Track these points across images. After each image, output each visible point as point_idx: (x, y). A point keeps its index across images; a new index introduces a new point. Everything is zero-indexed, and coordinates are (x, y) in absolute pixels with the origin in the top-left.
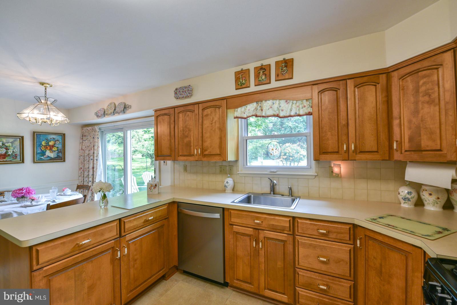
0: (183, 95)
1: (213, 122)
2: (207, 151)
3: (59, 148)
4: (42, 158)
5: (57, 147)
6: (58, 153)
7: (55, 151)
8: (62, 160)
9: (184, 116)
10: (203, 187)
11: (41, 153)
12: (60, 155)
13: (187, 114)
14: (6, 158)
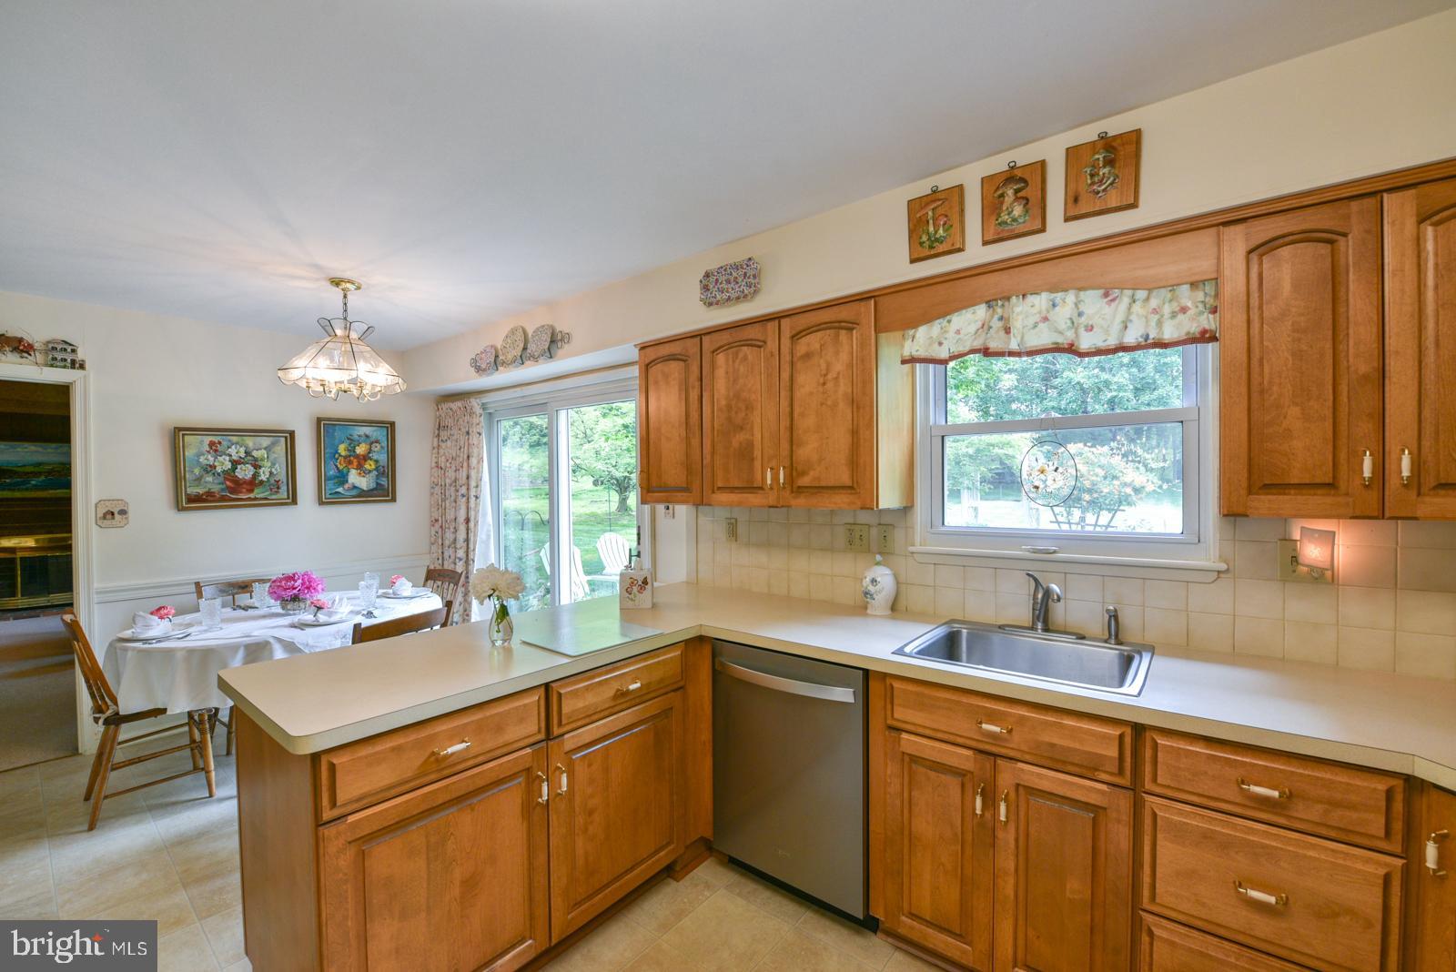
0: (727, 292)
1: (829, 377)
2: (808, 474)
3: (381, 463)
4: (340, 490)
5: (376, 461)
6: (377, 476)
7: (370, 471)
8: (388, 496)
9: (731, 362)
10: (789, 593)
11: (338, 477)
12: (384, 481)
13: (741, 355)
14: (256, 491)
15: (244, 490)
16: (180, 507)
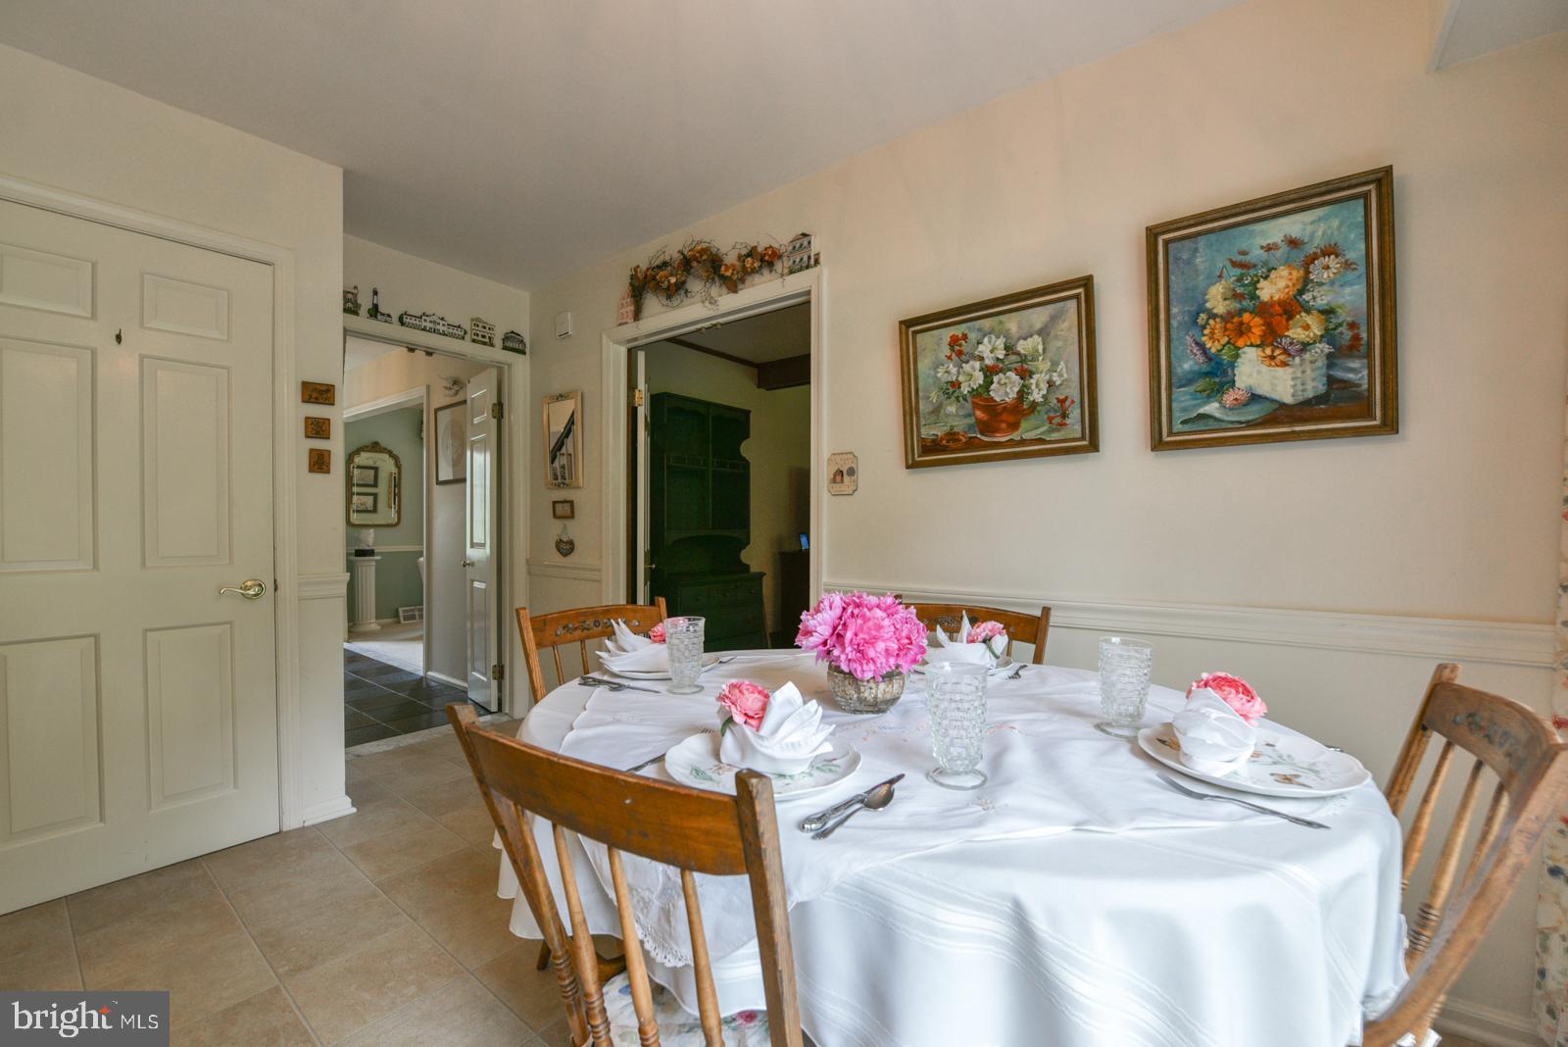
3: (1343, 316)
4: (1212, 408)
5: (1328, 312)
6: (1329, 356)
7: (1305, 347)
8: (1371, 414)
11: (1207, 374)
12: (1355, 371)
14: (1024, 425)
15: (1004, 426)
16: (910, 462)
